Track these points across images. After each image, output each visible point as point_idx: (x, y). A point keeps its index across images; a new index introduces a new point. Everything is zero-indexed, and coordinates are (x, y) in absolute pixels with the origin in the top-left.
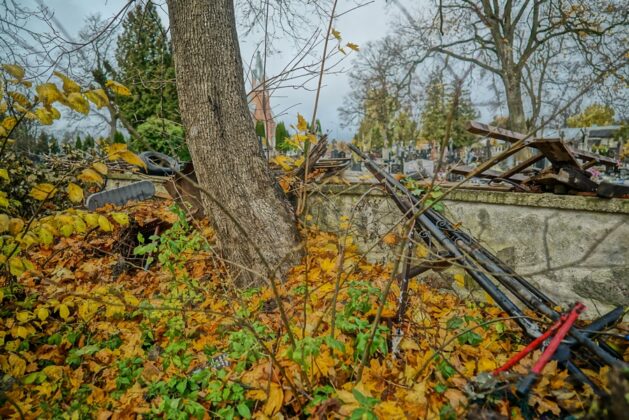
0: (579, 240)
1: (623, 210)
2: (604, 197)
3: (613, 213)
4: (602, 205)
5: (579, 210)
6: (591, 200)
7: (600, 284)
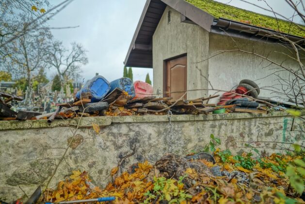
0: (8, 149)
1: (33, 127)
2: (21, 120)
3: (28, 129)
4: (20, 125)
5: (6, 130)
6: (13, 122)
7: (23, 174)
